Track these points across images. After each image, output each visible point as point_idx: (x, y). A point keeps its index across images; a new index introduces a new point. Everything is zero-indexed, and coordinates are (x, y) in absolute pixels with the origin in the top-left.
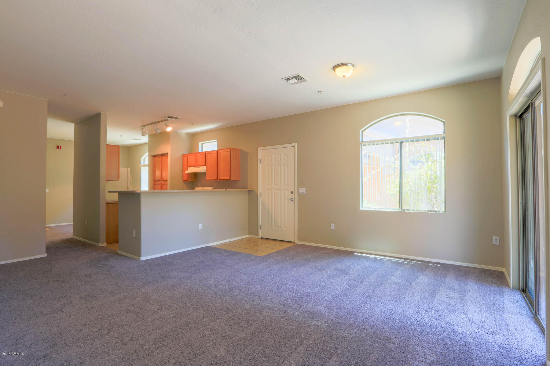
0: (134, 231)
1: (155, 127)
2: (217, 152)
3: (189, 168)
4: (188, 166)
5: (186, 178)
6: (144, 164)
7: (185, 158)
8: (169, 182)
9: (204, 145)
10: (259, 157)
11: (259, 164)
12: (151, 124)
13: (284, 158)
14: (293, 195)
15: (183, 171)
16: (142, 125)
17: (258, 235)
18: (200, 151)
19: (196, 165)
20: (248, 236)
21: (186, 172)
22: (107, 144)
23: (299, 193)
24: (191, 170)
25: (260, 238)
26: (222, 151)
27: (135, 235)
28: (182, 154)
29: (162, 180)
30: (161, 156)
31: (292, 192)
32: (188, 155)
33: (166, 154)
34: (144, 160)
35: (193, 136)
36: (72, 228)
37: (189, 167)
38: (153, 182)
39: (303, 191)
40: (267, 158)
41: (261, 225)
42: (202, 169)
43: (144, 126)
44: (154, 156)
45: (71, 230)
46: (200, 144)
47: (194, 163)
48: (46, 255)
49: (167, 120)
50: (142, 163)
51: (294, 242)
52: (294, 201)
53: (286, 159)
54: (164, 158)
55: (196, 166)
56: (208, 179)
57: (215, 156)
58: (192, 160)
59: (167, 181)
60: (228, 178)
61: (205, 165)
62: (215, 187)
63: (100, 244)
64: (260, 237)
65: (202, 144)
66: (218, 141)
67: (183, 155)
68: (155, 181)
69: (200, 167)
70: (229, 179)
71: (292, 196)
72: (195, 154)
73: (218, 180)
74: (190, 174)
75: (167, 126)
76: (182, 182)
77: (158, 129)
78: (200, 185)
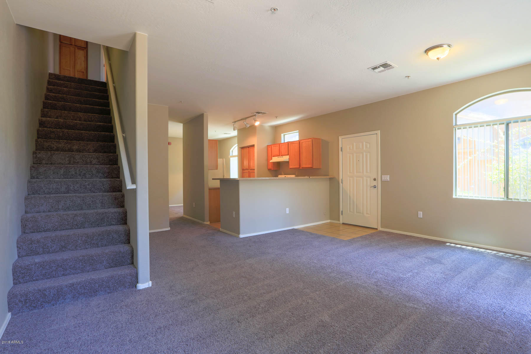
0: (234, 213)
1: (245, 122)
2: (299, 142)
3: (273, 158)
4: (273, 155)
5: (270, 167)
6: (232, 155)
7: (270, 149)
8: (256, 171)
9: (285, 136)
10: (340, 146)
11: (340, 153)
12: (241, 120)
13: (366, 145)
14: (376, 181)
15: (268, 160)
16: (234, 121)
17: (339, 221)
18: (282, 142)
19: (280, 155)
20: (329, 221)
21: (271, 161)
22: (209, 139)
23: (382, 180)
24: (275, 159)
25: (342, 223)
26: (304, 141)
27: (234, 216)
28: (266, 145)
29: (250, 169)
30: (249, 148)
31: (375, 180)
32: (272, 146)
33: (253, 146)
34: (232, 151)
35: (276, 129)
36: (183, 209)
37: (273, 156)
38: (241, 171)
39: (387, 178)
40: (348, 146)
41: (342, 211)
42: (286, 158)
43: (235, 122)
44: (242, 148)
45: (182, 210)
46: (282, 135)
47: (277, 153)
48: (169, 229)
49: (255, 115)
50: (231, 155)
51: (377, 229)
52: (376, 188)
53: (368, 146)
54: (251, 149)
55: (279, 156)
56: (291, 167)
57: (297, 146)
58: (276, 150)
59: (254, 169)
60: (310, 166)
61: (288, 155)
62: (297, 174)
63: (205, 223)
64: (341, 221)
65: (284, 135)
66: (299, 132)
67: (268, 146)
68: (243, 170)
69: (284, 156)
70: (312, 167)
71: (375, 183)
72: (278, 145)
73: (301, 168)
74: (274, 163)
75: (255, 121)
76: (267, 170)
77: (247, 123)
78: (282, 173)
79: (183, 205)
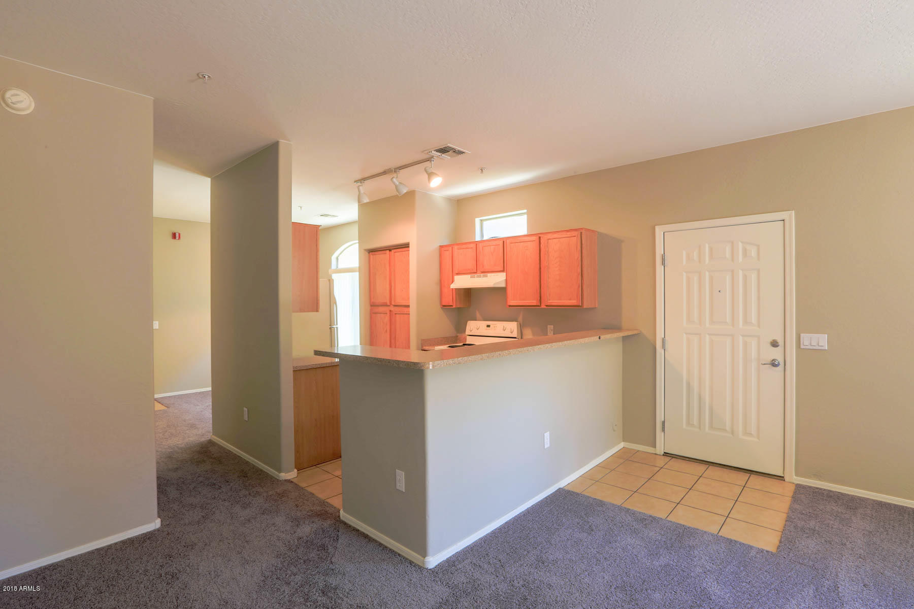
0: (401, 475)
1: (394, 180)
2: (539, 239)
3: (456, 277)
4: (456, 271)
5: (448, 300)
6: (337, 267)
7: (447, 254)
8: (413, 310)
9: (485, 223)
10: (659, 251)
11: (659, 268)
12: (385, 173)
13: (745, 251)
14: (779, 350)
15: (443, 282)
16: (359, 177)
17: (655, 446)
18: (478, 238)
19: (477, 269)
20: (622, 445)
21: (453, 286)
23: (802, 347)
24: (462, 282)
25: (663, 453)
26: (556, 236)
27: (401, 485)
28: (437, 245)
29: (393, 303)
30: (390, 251)
31: (774, 344)
32: (456, 247)
33: (406, 246)
34: (337, 259)
35: (460, 204)
37: (458, 274)
38: (369, 308)
39: (821, 341)
40: (684, 253)
41: (664, 423)
42: (496, 280)
43: (363, 180)
44: (372, 251)
46: (477, 221)
47: (471, 265)
48: (156, 524)
49: (429, 160)
50: (334, 267)
51: (781, 478)
52: (781, 368)
53: (753, 253)
54: (398, 254)
55: (475, 273)
56: (512, 303)
57: (532, 247)
58: (464, 258)
59: (408, 306)
60: (574, 302)
61: (503, 271)
62: (520, 319)
63: (284, 476)
64: (660, 449)
65: (481, 220)
66: (527, 213)
67: (441, 247)
68: (373, 305)
69: (489, 275)
70: (579, 306)
71: (777, 354)
72: (473, 246)
73: (543, 306)
74: (458, 291)
75: (430, 175)
76: (439, 307)
77: (400, 183)
78: (478, 315)
79: (210, 389)
